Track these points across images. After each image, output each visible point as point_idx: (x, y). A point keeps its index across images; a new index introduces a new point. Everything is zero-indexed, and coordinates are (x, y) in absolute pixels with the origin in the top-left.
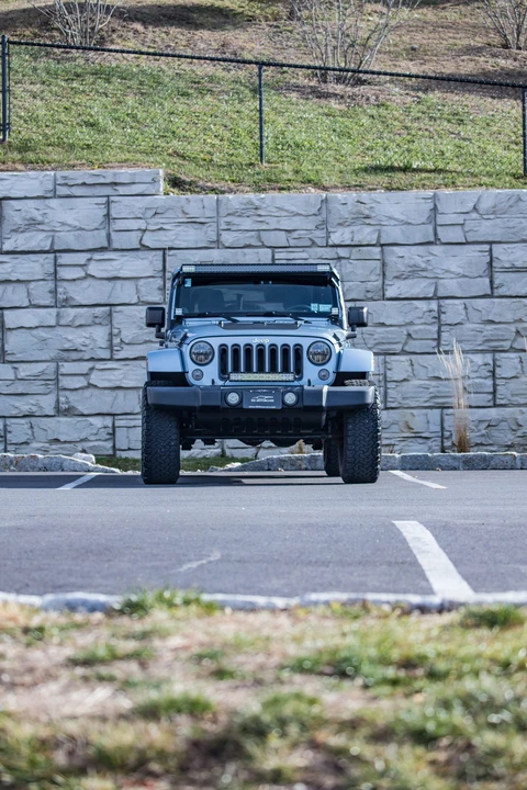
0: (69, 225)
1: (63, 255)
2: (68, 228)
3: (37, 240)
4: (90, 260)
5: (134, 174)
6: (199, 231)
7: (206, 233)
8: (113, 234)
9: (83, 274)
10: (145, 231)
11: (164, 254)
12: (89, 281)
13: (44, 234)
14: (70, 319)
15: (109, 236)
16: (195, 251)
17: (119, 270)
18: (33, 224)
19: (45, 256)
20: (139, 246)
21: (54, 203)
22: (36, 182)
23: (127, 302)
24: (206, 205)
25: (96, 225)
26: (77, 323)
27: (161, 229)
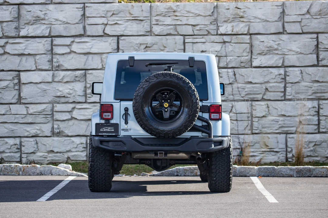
0: (60, 21)
1: (56, 39)
2: (59, 23)
3: (41, 29)
4: (73, 42)
6: (139, 25)
7: (143, 26)
8: (87, 26)
9: (68, 51)
10: (106, 24)
11: (118, 39)
12: (73, 55)
13: (45, 26)
14: (61, 78)
15: (84, 28)
16: (137, 37)
17: (91, 48)
18: (38, 20)
19: (45, 39)
20: (103, 34)
21: (51, 7)
23: (95, 68)
24: (144, 9)
25: (77, 21)
26: (65, 80)
27: (116, 24)
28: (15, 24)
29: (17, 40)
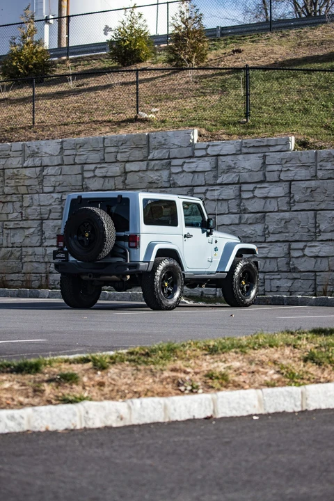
0: (246, 169)
1: (244, 185)
2: (246, 171)
3: (231, 177)
4: (256, 188)
5: (277, 140)
6: (307, 171)
7: (310, 171)
8: (267, 173)
9: (252, 195)
10: (281, 171)
11: (290, 185)
12: (255, 199)
13: (236, 174)
14: (246, 220)
15: (264, 175)
16: (304, 182)
17: (269, 192)
18: (230, 169)
19: (235, 186)
20: (278, 180)
21: (240, 157)
22: (233, 146)
23: (272, 210)
24: (310, 155)
25: (258, 168)
26: (249, 222)
27: (288, 170)
28: (213, 174)
29: (214, 188)
